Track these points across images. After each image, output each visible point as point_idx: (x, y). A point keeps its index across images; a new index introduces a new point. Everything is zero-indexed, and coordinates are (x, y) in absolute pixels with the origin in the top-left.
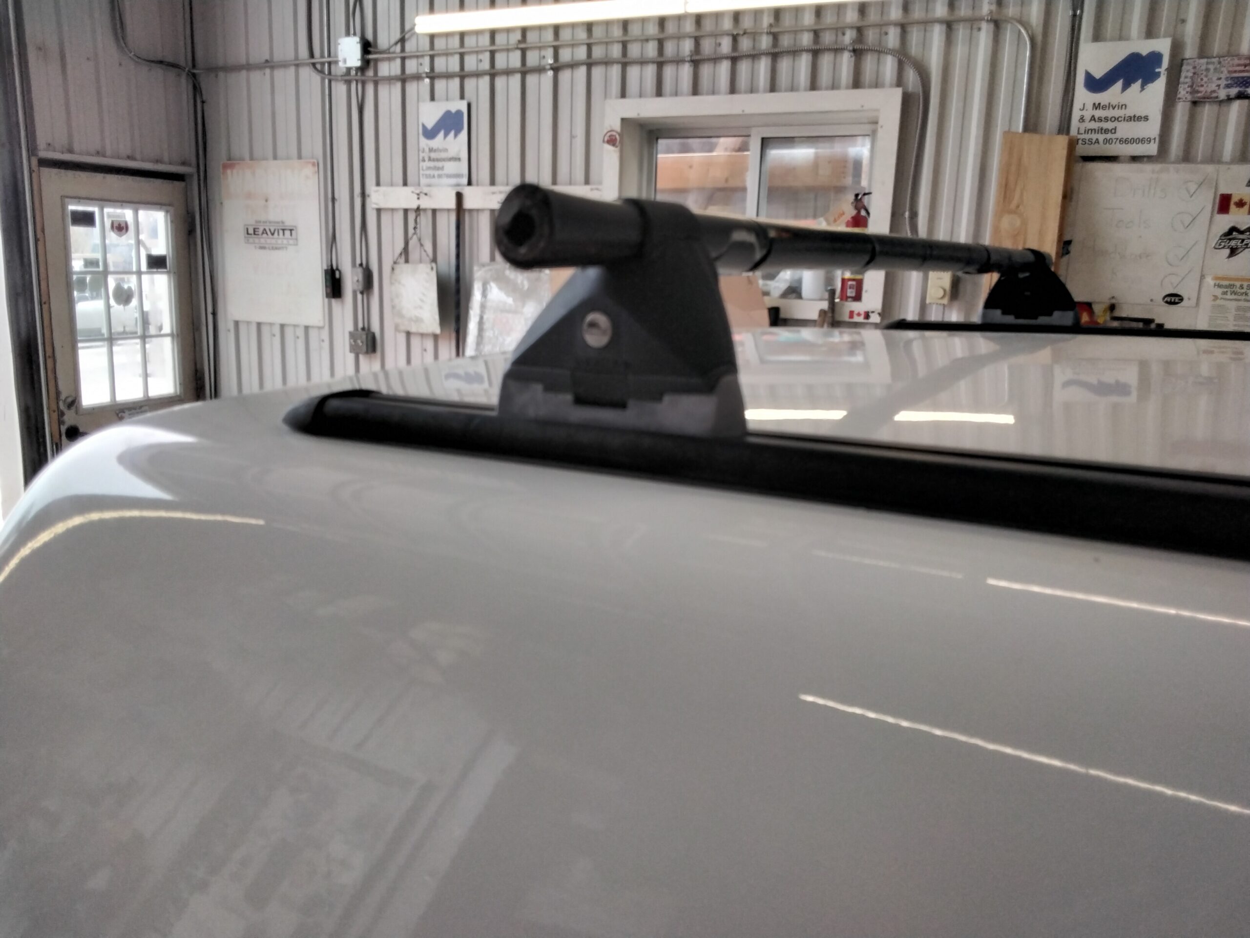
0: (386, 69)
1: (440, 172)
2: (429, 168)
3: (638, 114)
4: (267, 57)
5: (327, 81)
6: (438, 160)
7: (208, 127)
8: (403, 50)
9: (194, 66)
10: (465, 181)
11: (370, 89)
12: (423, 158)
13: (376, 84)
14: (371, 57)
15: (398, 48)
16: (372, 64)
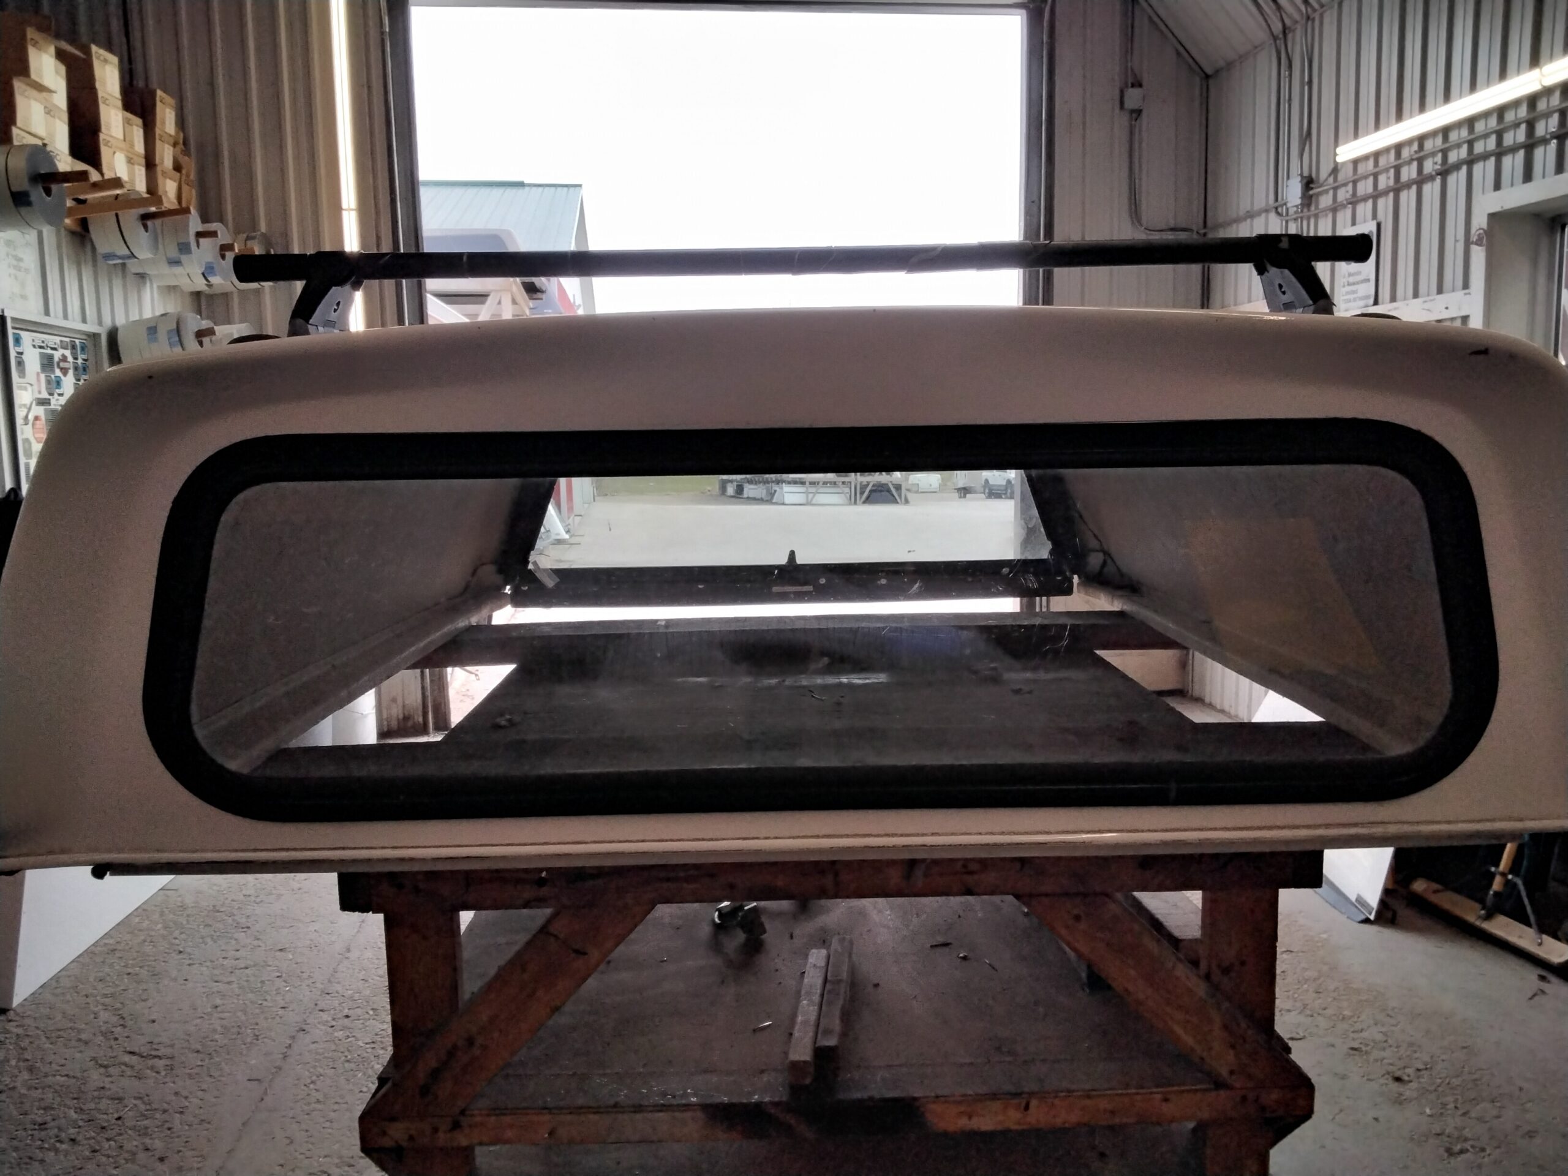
0: (1325, 201)
1: (1355, 296)
2: (1348, 293)
3: (1502, 207)
4: (1249, 208)
5: (1284, 222)
6: (1354, 284)
7: (1211, 277)
8: (1335, 180)
9: (1205, 226)
10: (1372, 301)
11: (1312, 221)
12: (1344, 283)
13: (1316, 216)
14: (1311, 192)
15: (1331, 179)
16: (1314, 199)
